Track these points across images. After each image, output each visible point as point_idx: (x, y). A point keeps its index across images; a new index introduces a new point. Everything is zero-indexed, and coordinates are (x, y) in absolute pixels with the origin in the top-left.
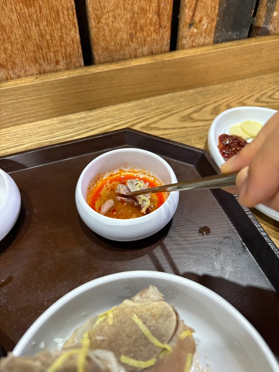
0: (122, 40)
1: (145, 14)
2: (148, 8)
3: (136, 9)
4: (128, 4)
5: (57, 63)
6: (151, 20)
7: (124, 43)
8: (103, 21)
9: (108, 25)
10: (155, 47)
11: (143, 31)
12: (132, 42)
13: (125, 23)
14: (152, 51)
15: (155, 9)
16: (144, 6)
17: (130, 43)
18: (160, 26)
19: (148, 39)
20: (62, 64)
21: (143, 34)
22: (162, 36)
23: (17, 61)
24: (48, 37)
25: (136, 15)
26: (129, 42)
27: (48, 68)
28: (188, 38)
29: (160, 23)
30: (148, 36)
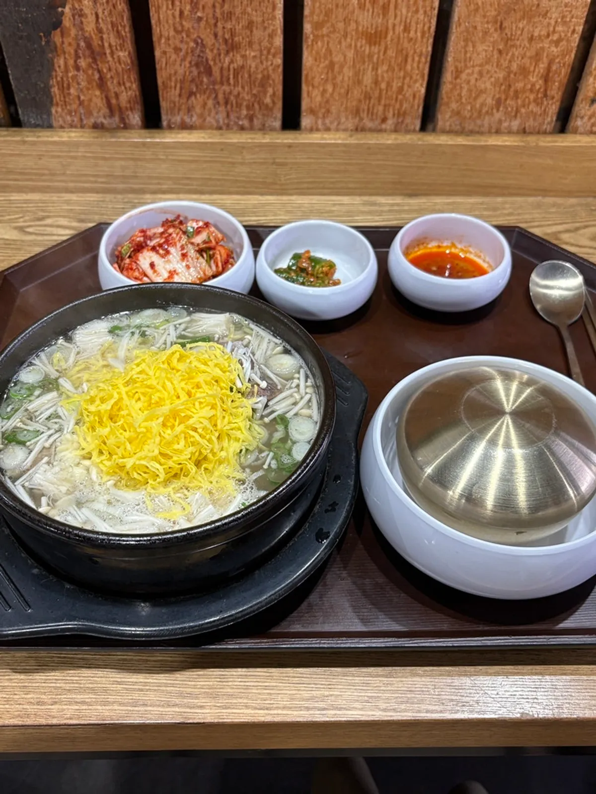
0: (483, 105)
1: (526, 77)
2: (532, 69)
3: (514, 67)
4: (505, 60)
5: (384, 120)
6: (533, 85)
7: (484, 110)
8: (464, 76)
9: (468, 82)
10: (530, 123)
11: (517, 98)
12: (498, 110)
13: (494, 85)
14: (524, 129)
15: (542, 71)
16: (528, 65)
17: (495, 111)
18: (545, 95)
19: (523, 110)
20: (390, 123)
21: (517, 103)
22: (545, 110)
23: (334, 109)
24: (383, 86)
25: (512, 76)
26: (492, 110)
27: (369, 124)
28: (586, 118)
29: (546, 90)
30: (524, 106)
